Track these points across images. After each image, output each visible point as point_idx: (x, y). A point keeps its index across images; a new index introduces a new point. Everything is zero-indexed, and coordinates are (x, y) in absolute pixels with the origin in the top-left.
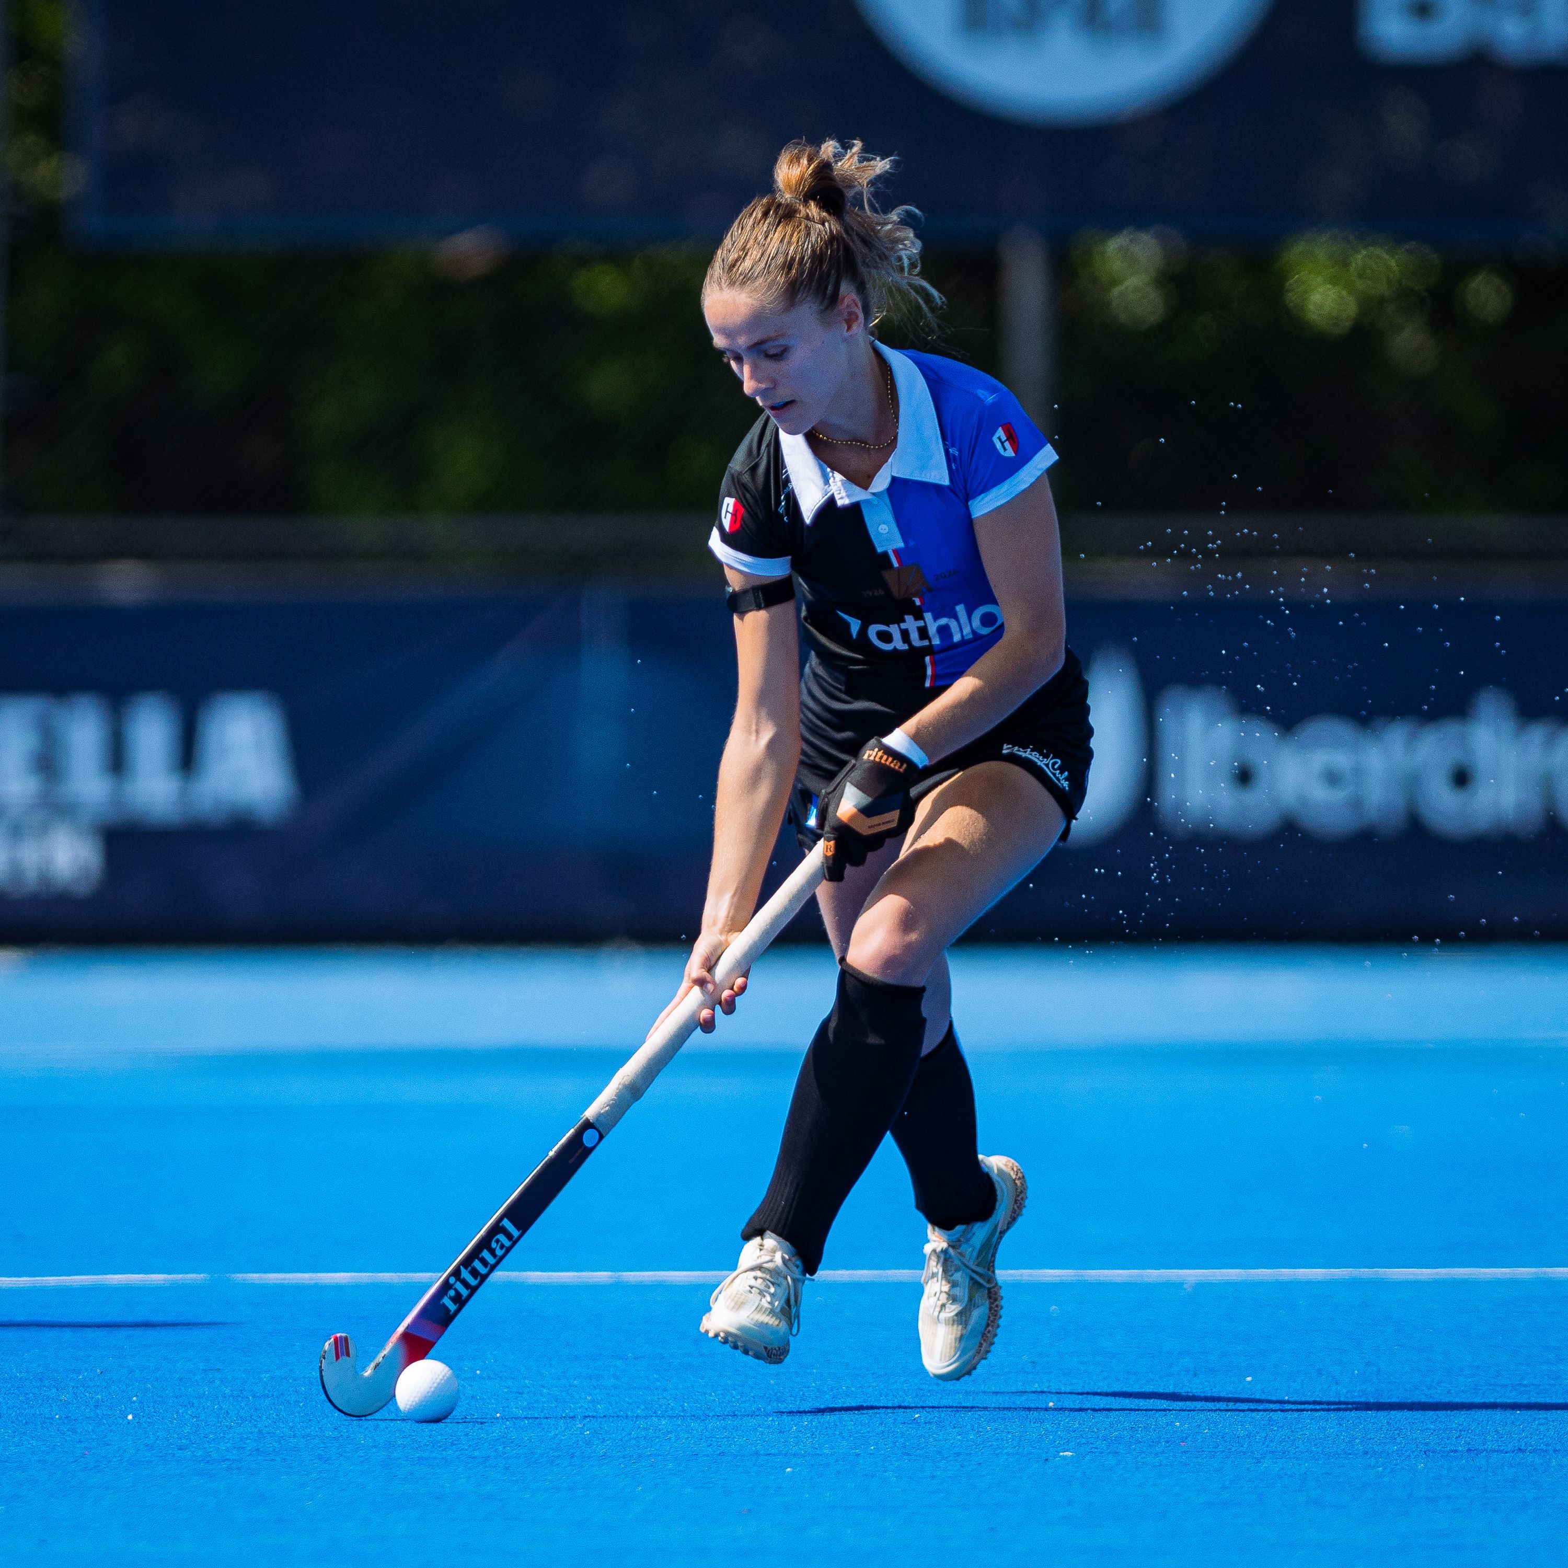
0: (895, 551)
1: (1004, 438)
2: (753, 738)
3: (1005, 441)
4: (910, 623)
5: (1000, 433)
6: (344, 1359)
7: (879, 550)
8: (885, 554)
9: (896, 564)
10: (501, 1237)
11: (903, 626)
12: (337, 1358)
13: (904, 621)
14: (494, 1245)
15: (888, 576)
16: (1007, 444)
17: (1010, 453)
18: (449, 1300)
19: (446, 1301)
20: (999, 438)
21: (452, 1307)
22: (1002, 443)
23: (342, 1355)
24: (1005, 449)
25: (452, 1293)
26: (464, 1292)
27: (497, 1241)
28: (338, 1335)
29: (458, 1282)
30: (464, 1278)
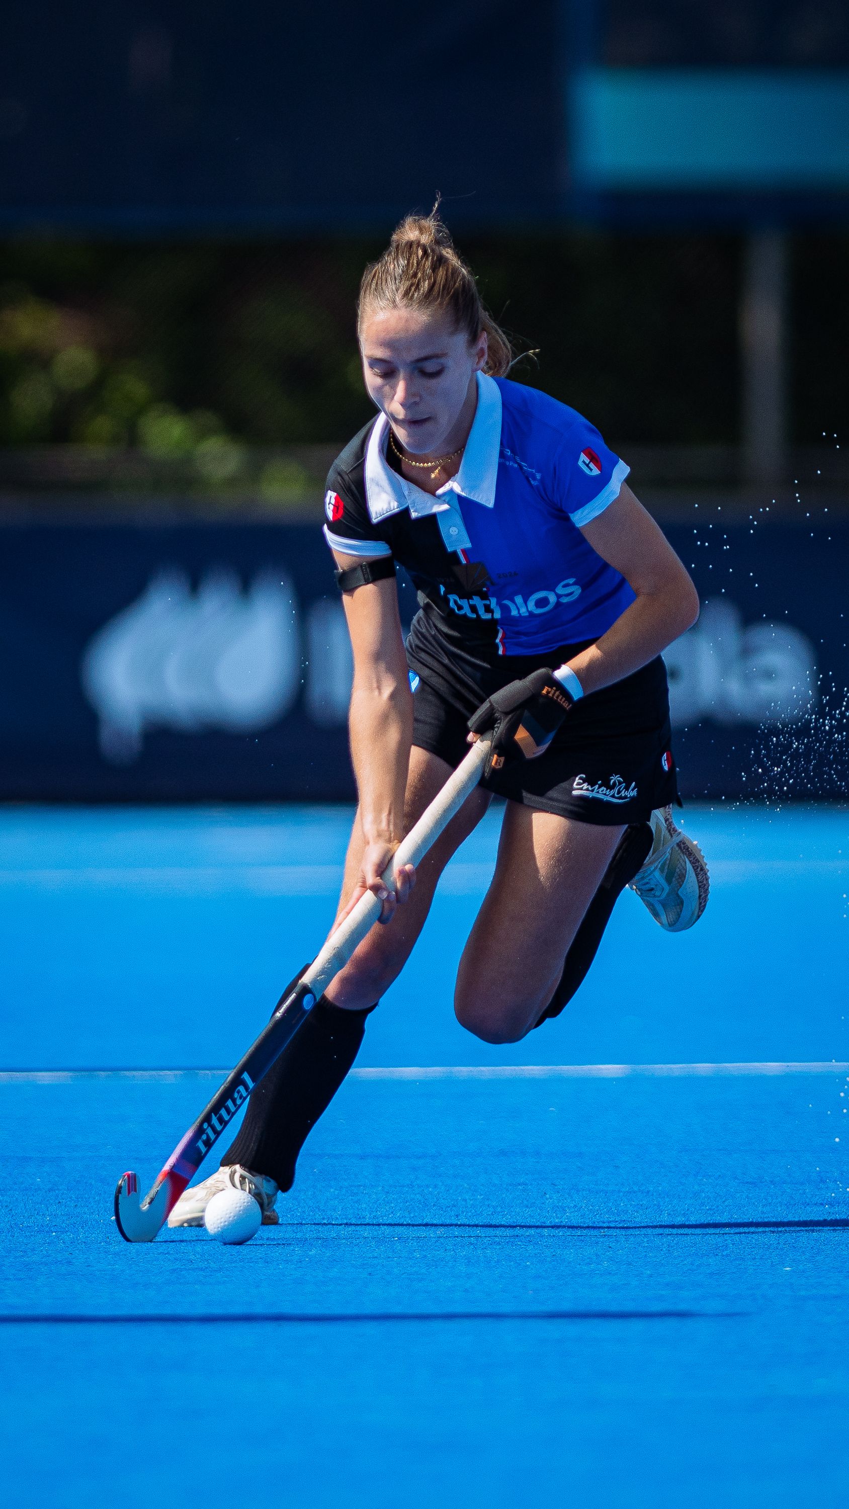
0: (464, 551)
1: (587, 461)
2: (376, 693)
3: (589, 463)
4: (476, 601)
5: (583, 457)
6: (132, 1193)
7: (449, 550)
8: (455, 553)
9: (464, 562)
10: (241, 1088)
11: (471, 602)
12: (129, 1193)
13: (472, 599)
14: (236, 1095)
15: (456, 569)
16: (592, 465)
17: (596, 472)
18: (202, 1143)
19: (200, 1145)
20: (584, 462)
21: (203, 1149)
22: (587, 465)
23: (132, 1191)
24: (591, 470)
25: (204, 1137)
26: (212, 1136)
27: (239, 1092)
28: (130, 1172)
29: (209, 1128)
30: (213, 1123)
